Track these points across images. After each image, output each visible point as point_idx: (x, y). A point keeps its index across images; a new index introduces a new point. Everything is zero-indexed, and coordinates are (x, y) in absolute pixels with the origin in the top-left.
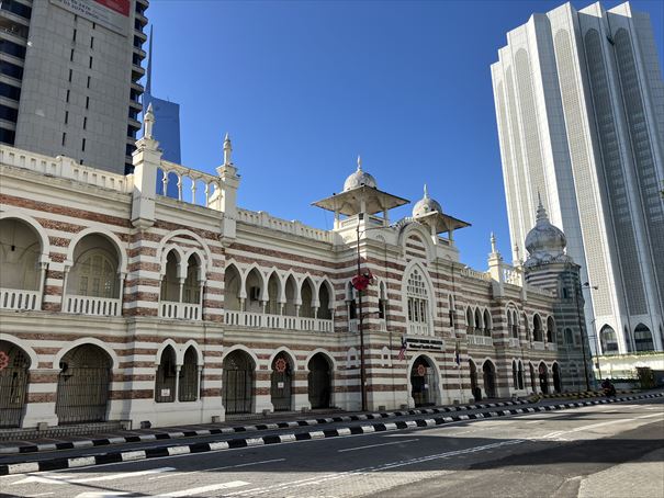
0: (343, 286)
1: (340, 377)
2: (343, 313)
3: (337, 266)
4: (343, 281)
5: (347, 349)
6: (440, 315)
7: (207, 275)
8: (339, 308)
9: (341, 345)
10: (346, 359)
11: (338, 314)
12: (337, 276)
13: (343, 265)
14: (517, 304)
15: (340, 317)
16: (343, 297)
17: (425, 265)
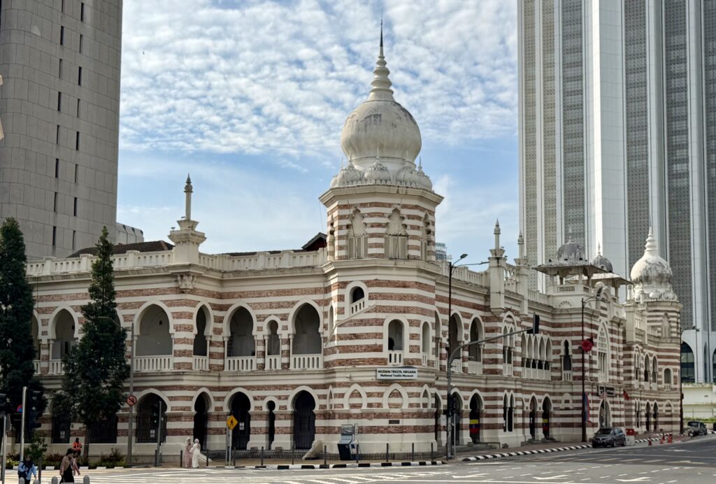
0: (559, 343)
1: (555, 416)
2: (558, 365)
3: (554, 325)
4: (559, 338)
5: (561, 394)
6: (613, 365)
7: (516, 343)
8: (555, 361)
9: (556, 391)
10: (560, 402)
11: (554, 365)
12: (553, 334)
13: (560, 325)
14: (640, 347)
15: (556, 368)
16: (558, 352)
17: (607, 322)
